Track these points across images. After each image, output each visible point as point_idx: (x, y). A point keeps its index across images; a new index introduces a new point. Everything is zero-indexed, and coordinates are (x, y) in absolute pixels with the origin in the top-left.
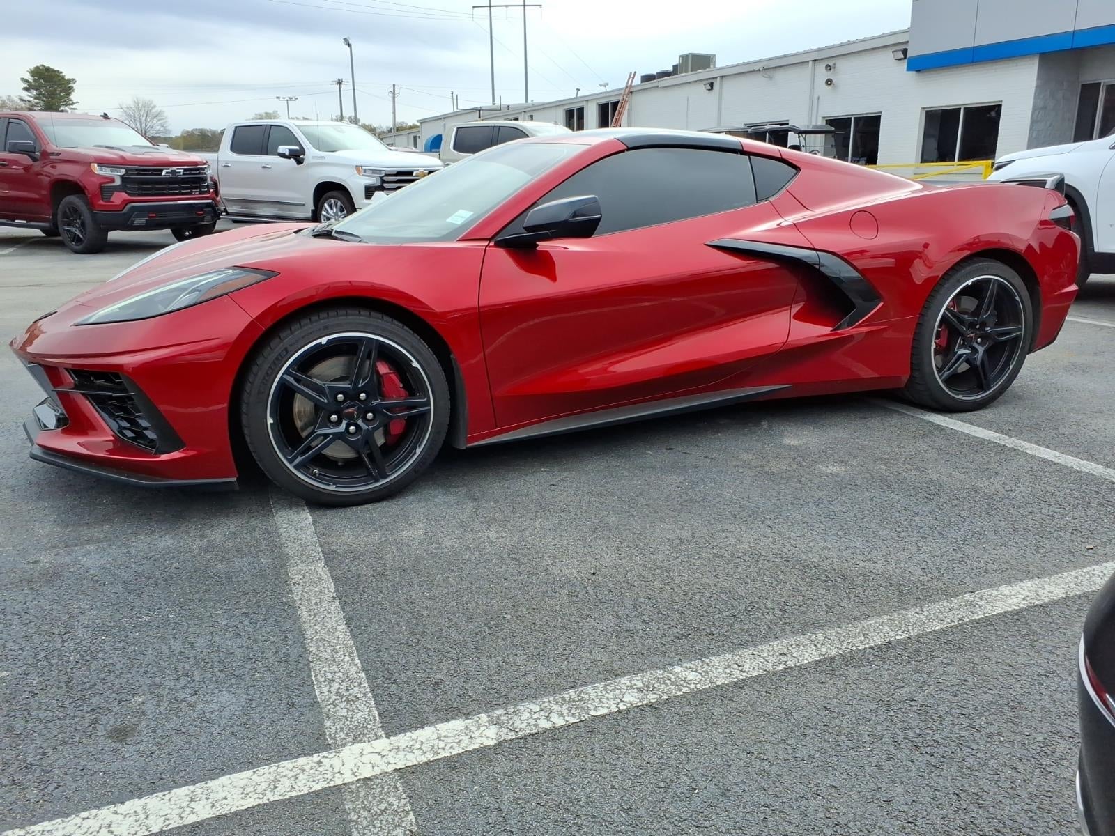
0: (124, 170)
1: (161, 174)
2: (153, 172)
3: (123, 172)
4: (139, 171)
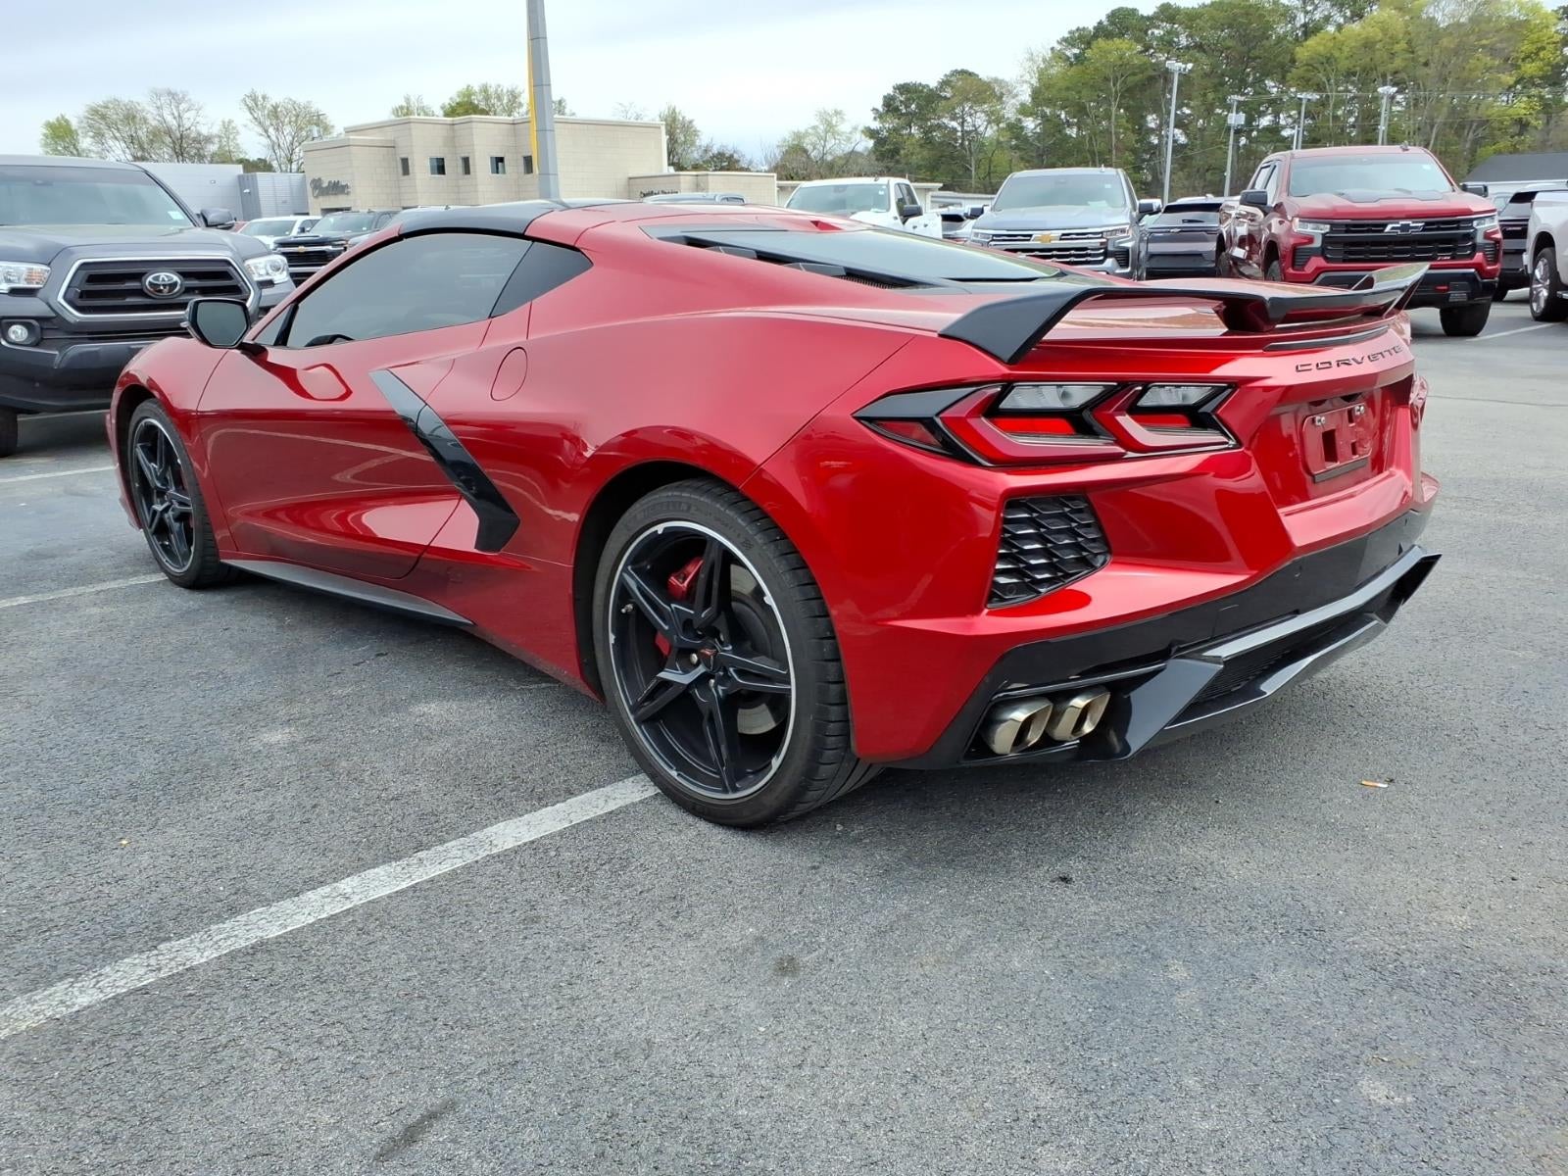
0: (1328, 226)
1: (1382, 231)
2: (1370, 228)
3: (1327, 228)
4: (1348, 228)
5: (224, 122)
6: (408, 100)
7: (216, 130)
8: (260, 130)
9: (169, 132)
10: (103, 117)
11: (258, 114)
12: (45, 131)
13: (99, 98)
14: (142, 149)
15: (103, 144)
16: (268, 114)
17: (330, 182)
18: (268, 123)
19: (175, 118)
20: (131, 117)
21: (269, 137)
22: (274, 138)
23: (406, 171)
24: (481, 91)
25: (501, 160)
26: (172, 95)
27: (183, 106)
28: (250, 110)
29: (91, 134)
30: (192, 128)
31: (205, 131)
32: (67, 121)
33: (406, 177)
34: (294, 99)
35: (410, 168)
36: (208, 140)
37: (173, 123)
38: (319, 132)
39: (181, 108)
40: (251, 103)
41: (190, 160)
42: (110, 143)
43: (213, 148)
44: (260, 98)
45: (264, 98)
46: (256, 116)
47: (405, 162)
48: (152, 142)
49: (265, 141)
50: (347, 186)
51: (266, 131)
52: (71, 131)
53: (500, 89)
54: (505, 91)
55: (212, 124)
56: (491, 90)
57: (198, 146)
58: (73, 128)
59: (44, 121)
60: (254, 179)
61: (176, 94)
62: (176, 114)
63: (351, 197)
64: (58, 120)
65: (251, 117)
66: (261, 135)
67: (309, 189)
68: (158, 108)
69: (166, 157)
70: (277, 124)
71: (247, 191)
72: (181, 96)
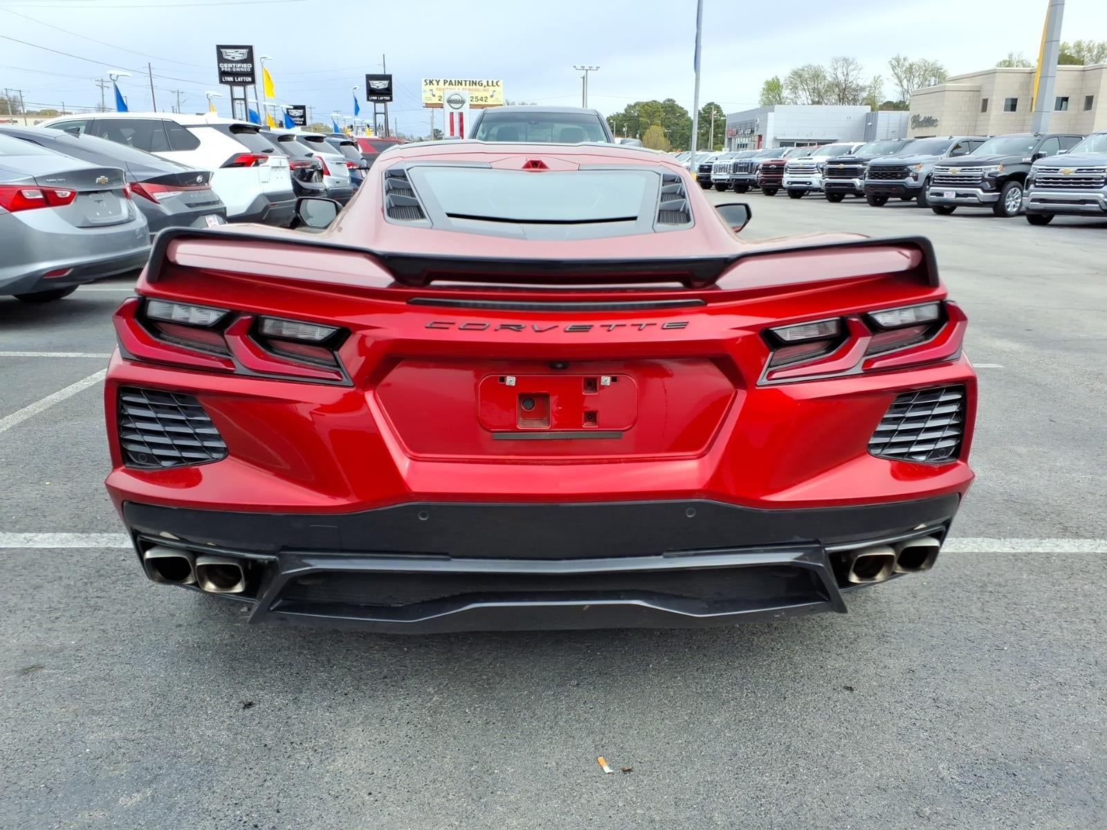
5: (875, 77)
6: (1011, 56)
7: (868, 83)
8: (896, 81)
9: (837, 85)
10: (800, 76)
11: (898, 70)
12: (764, 86)
13: (799, 65)
14: (819, 95)
15: (796, 93)
16: (905, 70)
17: (925, 117)
18: (903, 76)
19: (844, 75)
20: (817, 76)
21: (902, 86)
22: (905, 87)
23: (984, 109)
24: (1075, 46)
25: (1066, 99)
26: (845, 60)
27: (851, 67)
28: (893, 68)
29: (790, 87)
30: (854, 82)
31: (861, 83)
32: (778, 80)
33: (984, 113)
34: (926, 59)
35: (988, 108)
36: (863, 89)
37: (841, 78)
38: (935, 81)
39: (849, 69)
40: (895, 63)
41: (848, 103)
42: (800, 92)
43: (864, 94)
44: (902, 60)
45: (905, 59)
46: (896, 71)
47: (985, 101)
48: (826, 91)
49: (899, 89)
50: (936, 120)
51: (901, 82)
52: (779, 86)
53: (1092, 44)
54: (1096, 45)
55: (867, 78)
56: (1084, 45)
57: (855, 93)
58: (781, 84)
59: (765, 81)
60: (876, 116)
61: (848, 60)
62: (845, 73)
63: (938, 128)
64: (773, 79)
65: (893, 73)
66: (897, 85)
67: (910, 122)
68: (835, 69)
69: (834, 101)
70: (910, 77)
71: (870, 124)
72: (851, 61)
